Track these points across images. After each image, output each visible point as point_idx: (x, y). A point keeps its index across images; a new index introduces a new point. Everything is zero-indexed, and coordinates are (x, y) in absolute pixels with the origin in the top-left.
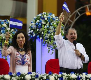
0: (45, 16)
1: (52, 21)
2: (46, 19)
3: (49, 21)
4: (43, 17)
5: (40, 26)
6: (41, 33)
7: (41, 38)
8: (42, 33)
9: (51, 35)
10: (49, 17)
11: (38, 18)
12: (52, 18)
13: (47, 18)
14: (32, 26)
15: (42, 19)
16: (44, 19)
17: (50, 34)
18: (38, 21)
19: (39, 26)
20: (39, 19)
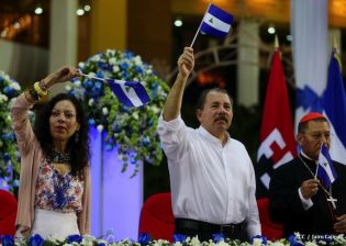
0: (113, 61)
1: (133, 77)
2: (116, 69)
3: (125, 75)
4: (107, 62)
5: (97, 89)
6: (101, 110)
7: (100, 128)
8: (105, 110)
9: (132, 119)
10: (126, 64)
11: (92, 67)
12: (134, 67)
13: (119, 66)
14: (72, 90)
15: (105, 69)
16: (109, 68)
17: (130, 114)
18: (91, 75)
19: (94, 89)
20: (94, 71)
